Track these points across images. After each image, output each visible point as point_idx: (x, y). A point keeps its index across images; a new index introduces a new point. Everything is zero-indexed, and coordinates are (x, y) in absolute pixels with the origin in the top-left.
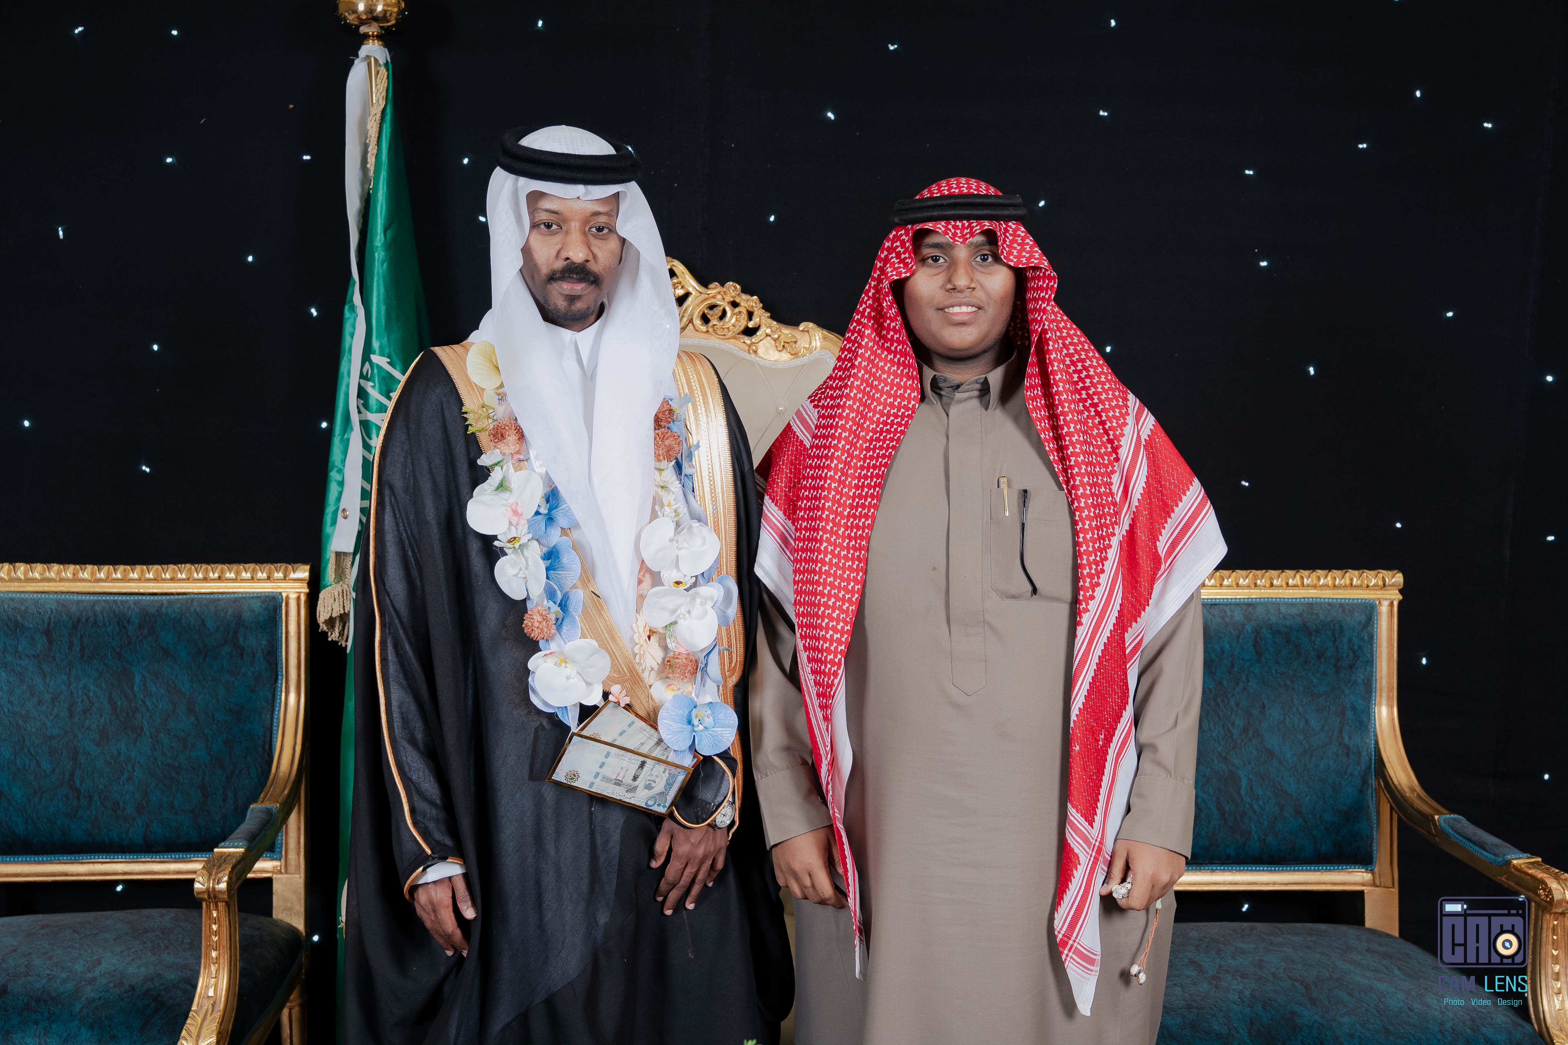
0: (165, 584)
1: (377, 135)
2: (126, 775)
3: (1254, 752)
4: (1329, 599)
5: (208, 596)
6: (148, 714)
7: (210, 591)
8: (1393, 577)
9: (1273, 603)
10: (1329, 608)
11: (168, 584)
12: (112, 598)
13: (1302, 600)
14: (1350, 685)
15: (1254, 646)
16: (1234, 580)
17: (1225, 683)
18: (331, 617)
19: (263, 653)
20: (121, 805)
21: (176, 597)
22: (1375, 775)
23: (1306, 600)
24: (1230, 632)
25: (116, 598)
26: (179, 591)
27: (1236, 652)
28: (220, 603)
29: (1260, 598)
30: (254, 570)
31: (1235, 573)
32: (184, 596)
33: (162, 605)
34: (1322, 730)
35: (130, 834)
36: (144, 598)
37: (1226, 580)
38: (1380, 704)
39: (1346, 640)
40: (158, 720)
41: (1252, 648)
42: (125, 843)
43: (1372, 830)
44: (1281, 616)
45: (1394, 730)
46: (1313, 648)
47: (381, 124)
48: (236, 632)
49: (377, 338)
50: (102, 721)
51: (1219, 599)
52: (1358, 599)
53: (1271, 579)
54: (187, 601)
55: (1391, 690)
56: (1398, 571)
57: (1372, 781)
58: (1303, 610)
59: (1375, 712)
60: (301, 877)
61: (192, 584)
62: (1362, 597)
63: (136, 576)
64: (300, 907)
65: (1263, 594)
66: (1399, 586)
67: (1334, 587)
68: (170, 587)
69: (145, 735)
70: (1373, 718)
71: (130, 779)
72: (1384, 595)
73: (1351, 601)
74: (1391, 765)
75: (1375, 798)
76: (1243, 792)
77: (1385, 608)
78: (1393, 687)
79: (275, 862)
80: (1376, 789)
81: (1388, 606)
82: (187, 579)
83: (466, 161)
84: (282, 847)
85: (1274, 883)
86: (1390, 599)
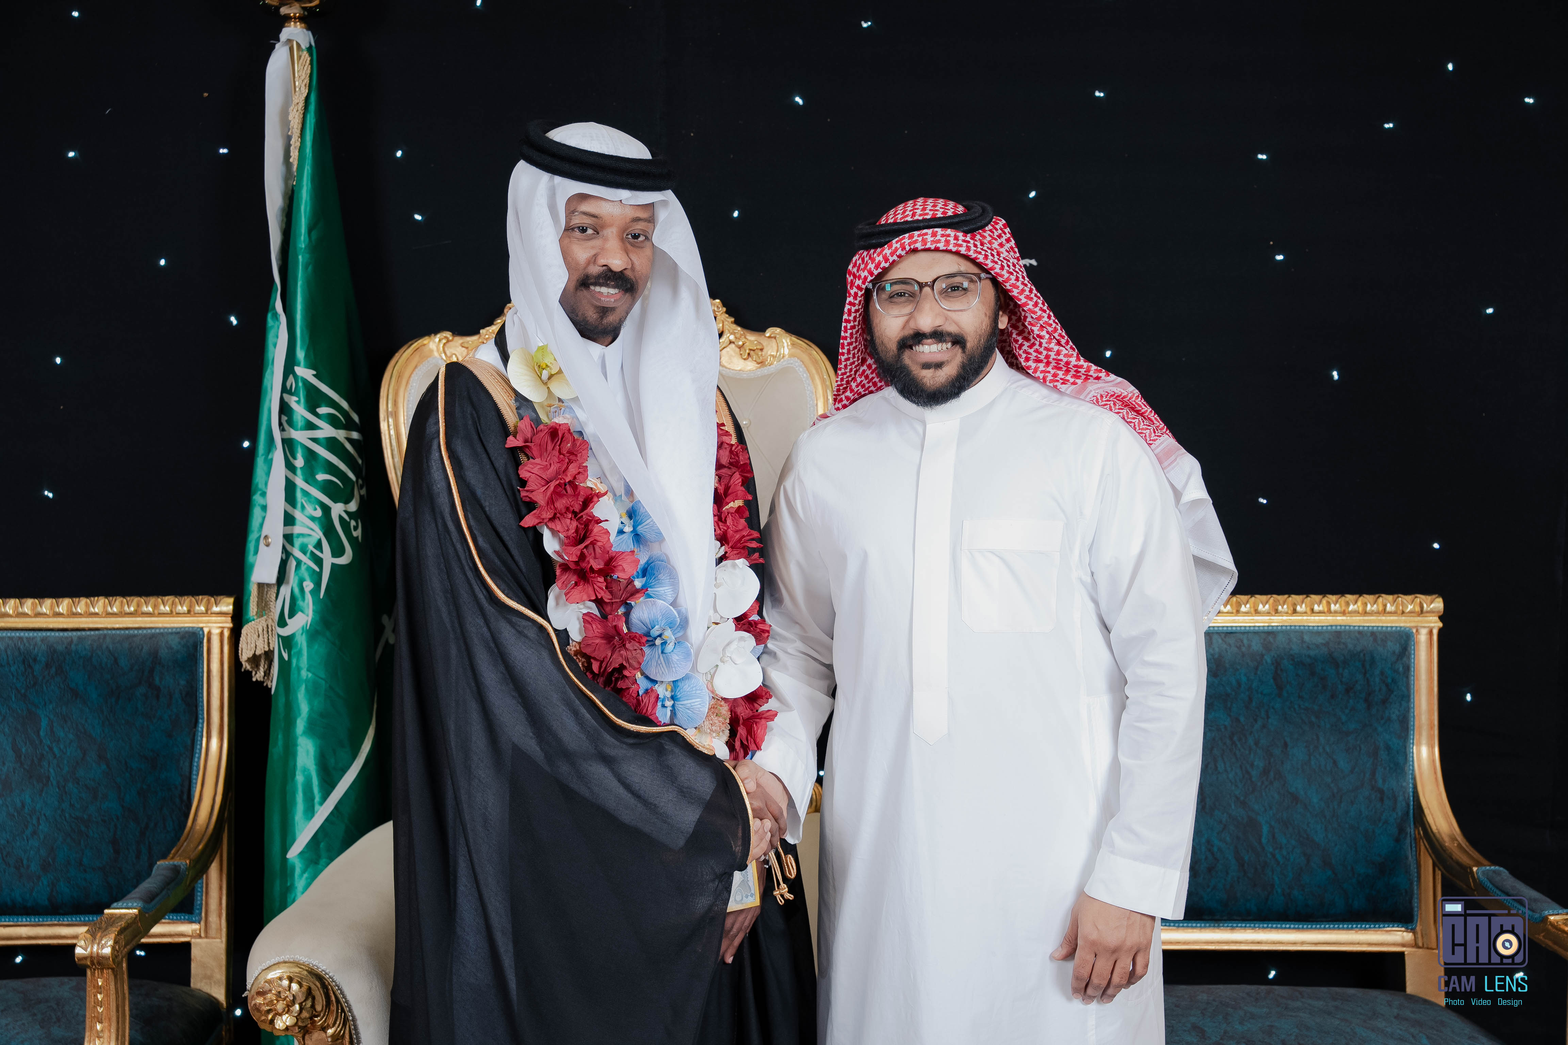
0: (76, 619)
1: (300, 126)
2: (30, 829)
3: (1276, 796)
4: (1359, 626)
5: (122, 632)
6: (55, 762)
7: (125, 626)
8: (1432, 602)
9: (1296, 632)
10: (1358, 636)
11: (80, 619)
12: (18, 634)
13: (1329, 628)
14: (1382, 722)
15: (1275, 679)
16: (1252, 606)
17: (1242, 719)
18: (255, 654)
19: (181, 694)
20: (25, 862)
21: (88, 633)
22: (1415, 824)
23: (1334, 628)
24: (1247, 664)
25: (22, 634)
26: (91, 626)
27: (1255, 685)
28: (135, 639)
29: (1282, 626)
30: (173, 604)
31: (1253, 598)
32: (97, 632)
33: (72, 641)
34: (1352, 772)
35: (34, 894)
36: (53, 634)
37: (1243, 606)
38: (1419, 745)
39: (1377, 672)
40: (66, 769)
41: (1272, 681)
42: (29, 905)
43: (1412, 884)
44: (1304, 646)
45: (1435, 773)
46: (1341, 682)
47: (304, 114)
48: (152, 671)
49: (301, 348)
50: (5, 769)
51: (1236, 627)
52: (1392, 627)
53: (1295, 605)
54: (99, 638)
55: (1431, 728)
56: (1437, 595)
57: (1411, 829)
58: (1330, 639)
59: (1413, 753)
60: (222, 942)
61: (105, 619)
62: (1397, 625)
63: (44, 610)
64: (220, 975)
65: (1285, 621)
66: (1439, 612)
67: (1365, 613)
68: (82, 622)
69: (52, 785)
70: (1411, 759)
71: (34, 833)
72: (1421, 622)
73: (1384, 629)
74: (1431, 812)
75: (1414, 849)
76: (1264, 840)
77: (1423, 637)
78: (1434, 725)
79: (193, 924)
80: (1415, 839)
81: (1427, 634)
82: (100, 613)
83: (399, 154)
84: (201, 909)
85: (1303, 943)
86: (1428, 627)
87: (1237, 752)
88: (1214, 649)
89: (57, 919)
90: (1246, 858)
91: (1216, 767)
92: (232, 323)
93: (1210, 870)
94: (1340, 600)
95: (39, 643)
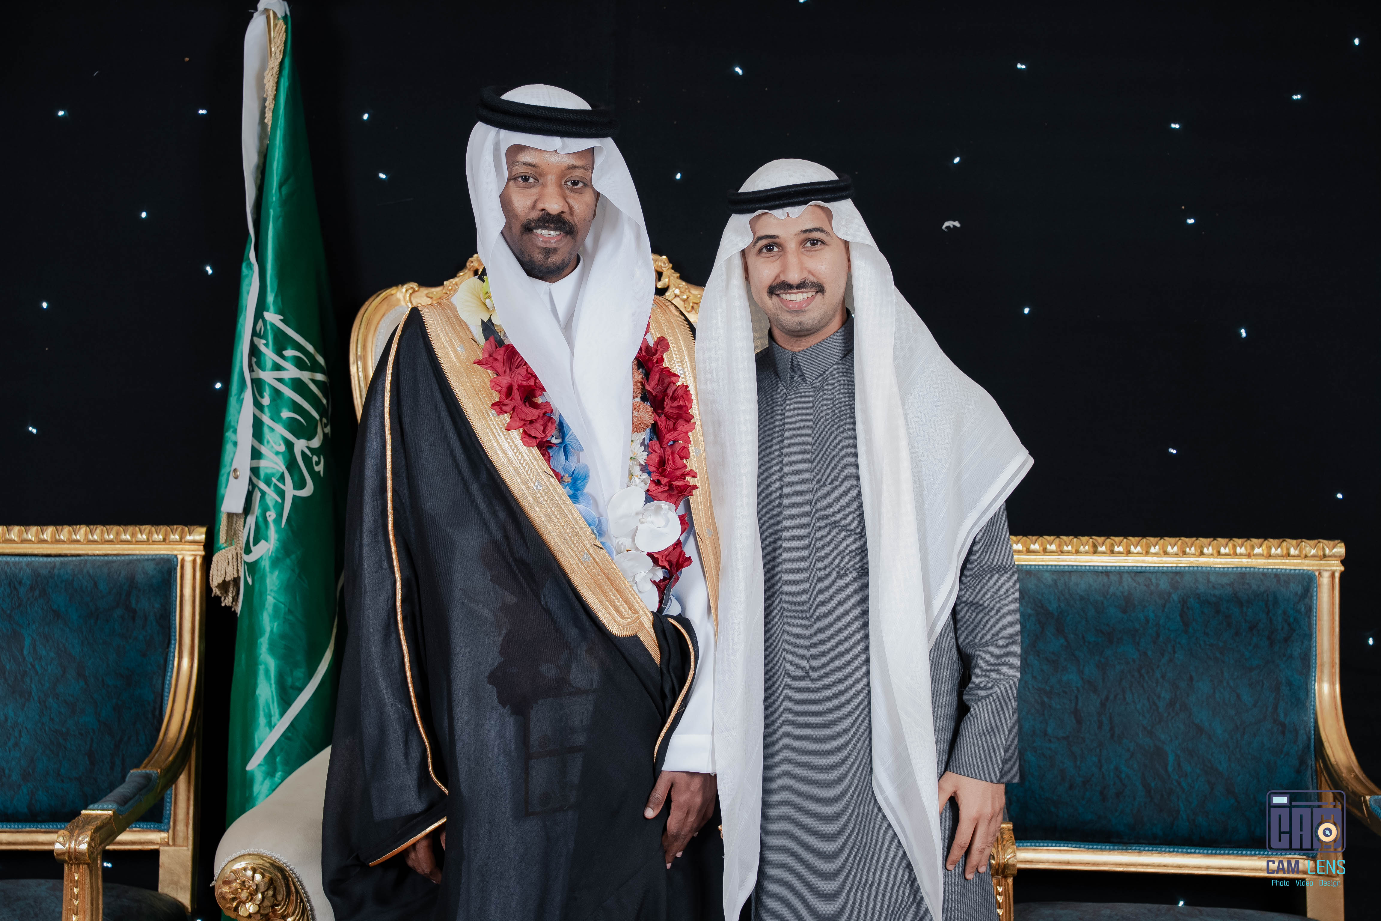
0: (59, 546)
1: (274, 90)
2: (12, 741)
3: (1182, 727)
4: (1264, 569)
5: (102, 558)
6: (37, 678)
7: (104, 552)
8: (1334, 547)
9: (1202, 572)
10: (1262, 577)
11: (62, 546)
13: (1235, 569)
14: (1285, 659)
15: (1181, 616)
16: (1161, 548)
17: (1150, 653)
18: (224, 581)
19: (156, 616)
20: (7, 771)
21: (70, 558)
22: (1315, 756)
23: (1239, 569)
24: (1155, 601)
25: (9, 559)
26: (73, 552)
27: (1162, 621)
28: (113, 565)
29: (1189, 567)
30: (150, 533)
31: (1162, 540)
32: (78, 558)
33: (55, 566)
34: (1255, 705)
35: (14, 802)
36: (37, 559)
37: (1152, 547)
38: (1321, 681)
39: (1280, 612)
40: (47, 685)
41: (1178, 618)
42: (10, 812)
44: (1210, 585)
45: (1336, 709)
46: (1245, 620)
47: (278, 78)
48: (129, 594)
49: (271, 294)
51: (1146, 567)
52: (1295, 570)
53: (1202, 548)
54: (80, 563)
55: (1333, 666)
56: (1339, 541)
57: (1311, 761)
58: (1235, 580)
59: (1314, 689)
60: (188, 850)
61: (86, 546)
62: (1300, 568)
63: (30, 537)
64: (186, 881)
65: (1192, 562)
66: (1340, 556)
67: (1270, 556)
68: (65, 549)
69: (34, 700)
70: (1313, 695)
71: (16, 744)
72: (1324, 565)
73: (1287, 571)
74: (1330, 745)
75: (1315, 781)
76: (1170, 769)
77: (1325, 580)
78: (1335, 663)
79: (162, 833)
80: (1316, 771)
81: (1329, 577)
82: (82, 540)
83: (366, 117)
84: (170, 818)
85: (1207, 868)
86: (1330, 570)
87: (1145, 684)
88: (1123, 587)
89: (35, 826)
90: (1153, 785)
91: (1125, 699)
92: (207, 272)
93: (1118, 795)
94: (1245, 543)
95: (25, 567)
